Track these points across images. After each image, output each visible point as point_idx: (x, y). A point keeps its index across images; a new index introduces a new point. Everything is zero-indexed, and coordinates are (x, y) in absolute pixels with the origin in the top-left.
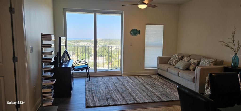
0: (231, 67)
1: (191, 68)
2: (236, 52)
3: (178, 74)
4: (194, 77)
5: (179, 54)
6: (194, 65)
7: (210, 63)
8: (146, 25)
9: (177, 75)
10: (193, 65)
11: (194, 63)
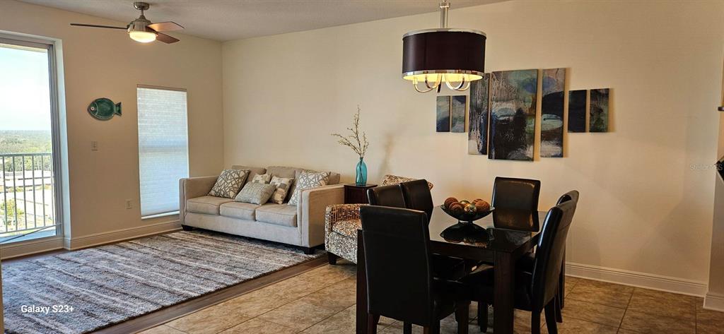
0: (355, 185)
1: (278, 197)
2: (362, 156)
3: (254, 214)
4: (294, 214)
5: (236, 167)
6: (283, 191)
7: (319, 181)
8: (138, 89)
9: (252, 217)
10: (280, 189)
11: (283, 186)
